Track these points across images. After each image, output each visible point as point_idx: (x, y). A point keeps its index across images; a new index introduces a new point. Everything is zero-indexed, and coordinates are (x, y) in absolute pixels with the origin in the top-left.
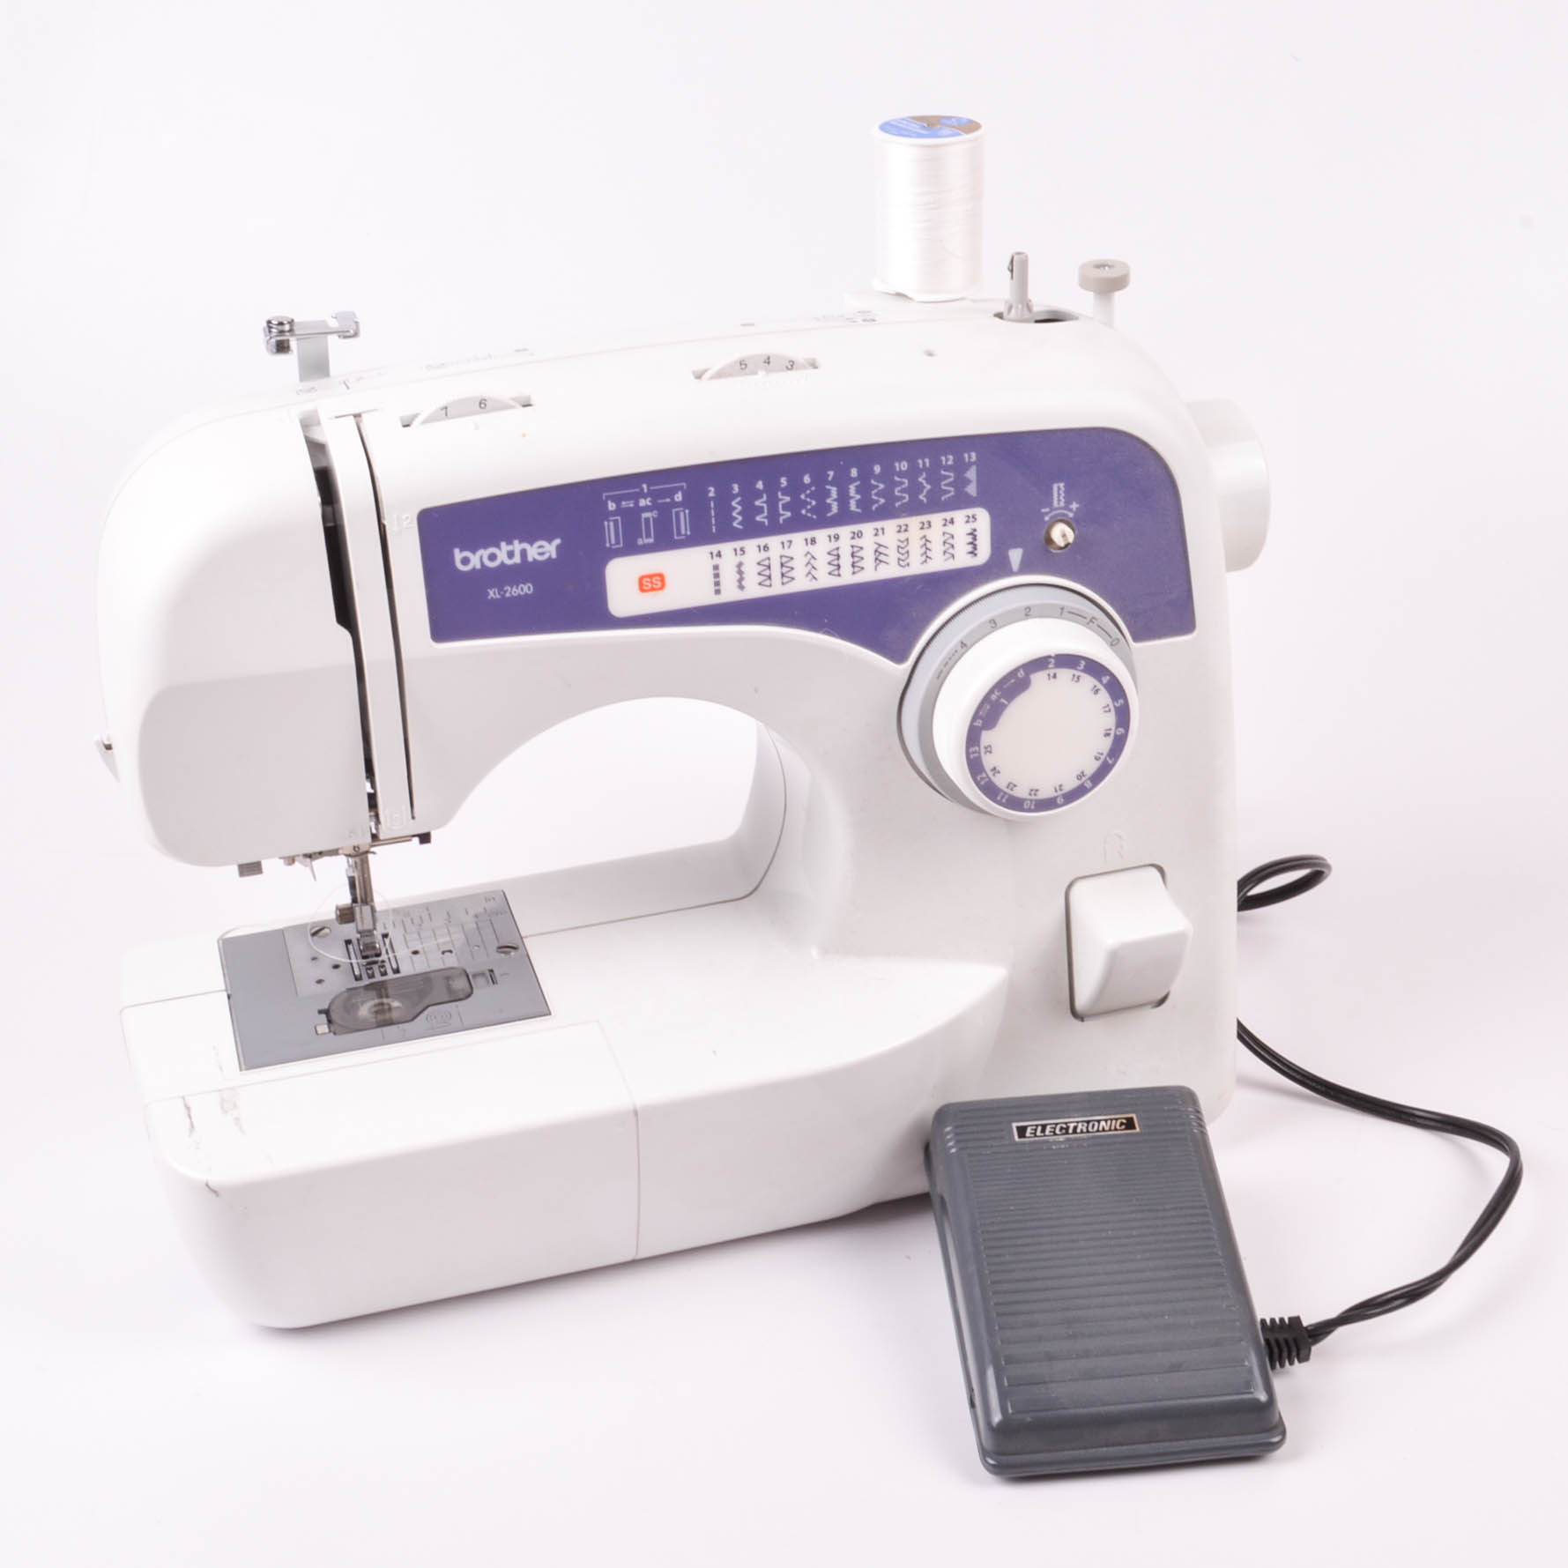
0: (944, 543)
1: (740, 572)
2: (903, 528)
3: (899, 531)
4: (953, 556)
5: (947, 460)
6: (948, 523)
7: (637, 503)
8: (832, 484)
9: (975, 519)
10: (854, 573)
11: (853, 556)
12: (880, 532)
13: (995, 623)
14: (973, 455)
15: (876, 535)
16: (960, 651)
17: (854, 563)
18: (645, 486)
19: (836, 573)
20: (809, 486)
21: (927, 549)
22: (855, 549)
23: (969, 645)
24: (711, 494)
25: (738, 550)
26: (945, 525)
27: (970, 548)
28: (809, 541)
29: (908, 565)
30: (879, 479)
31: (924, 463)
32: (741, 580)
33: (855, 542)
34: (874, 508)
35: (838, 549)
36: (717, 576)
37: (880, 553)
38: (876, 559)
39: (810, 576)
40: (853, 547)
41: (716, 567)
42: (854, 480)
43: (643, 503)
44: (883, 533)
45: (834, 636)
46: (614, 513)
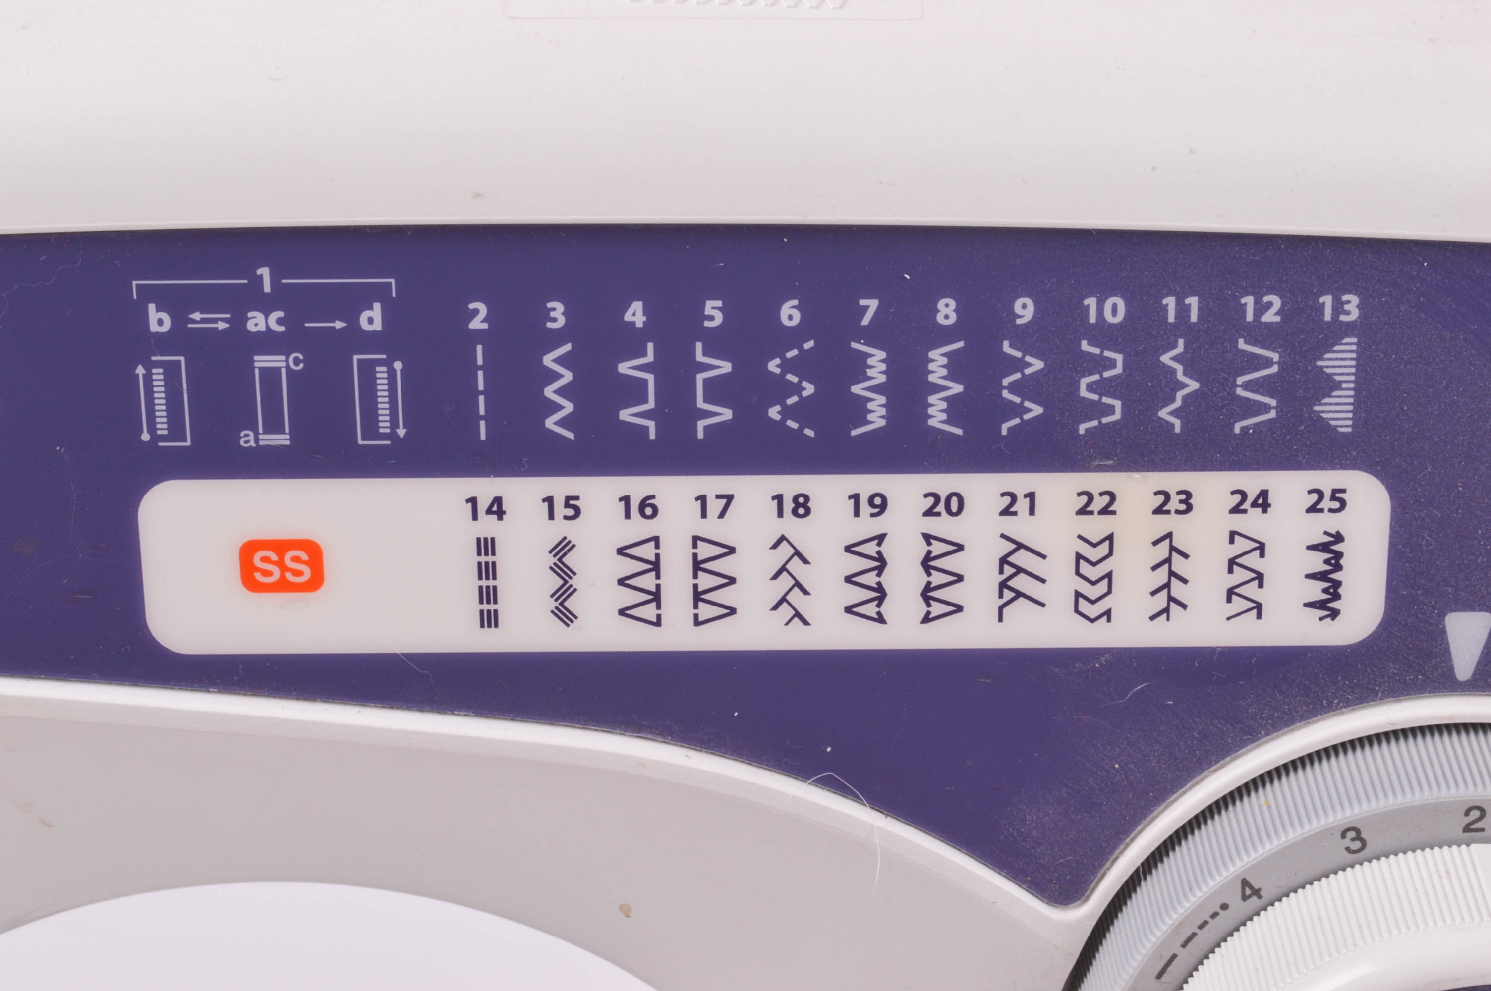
0: (1232, 563)
1: (563, 571)
2: (1100, 503)
3: (1083, 511)
4: (1259, 607)
5: (1261, 308)
6: (1246, 506)
7: (238, 322)
8: (872, 336)
9: (1343, 504)
10: (927, 619)
11: (927, 563)
12: (1022, 505)
13: (1358, 837)
14: (1352, 302)
15: (1007, 512)
16: (1238, 907)
17: (928, 588)
18: (264, 272)
19: (870, 609)
20: (794, 336)
21: (1172, 574)
22: (938, 548)
23: (1266, 894)
24: (477, 324)
25: (559, 504)
26: (1236, 510)
27: (1316, 590)
28: (788, 505)
29: (1108, 614)
30: (1021, 337)
31: (1183, 310)
32: (564, 593)
33: (935, 526)
34: (1005, 429)
35: (880, 538)
36: (487, 571)
37: (1019, 570)
38: (1003, 585)
39: (785, 611)
40: (928, 538)
41: (486, 546)
42: (945, 335)
43: (256, 322)
44: (1032, 511)
45: (856, 798)
46: (164, 343)
